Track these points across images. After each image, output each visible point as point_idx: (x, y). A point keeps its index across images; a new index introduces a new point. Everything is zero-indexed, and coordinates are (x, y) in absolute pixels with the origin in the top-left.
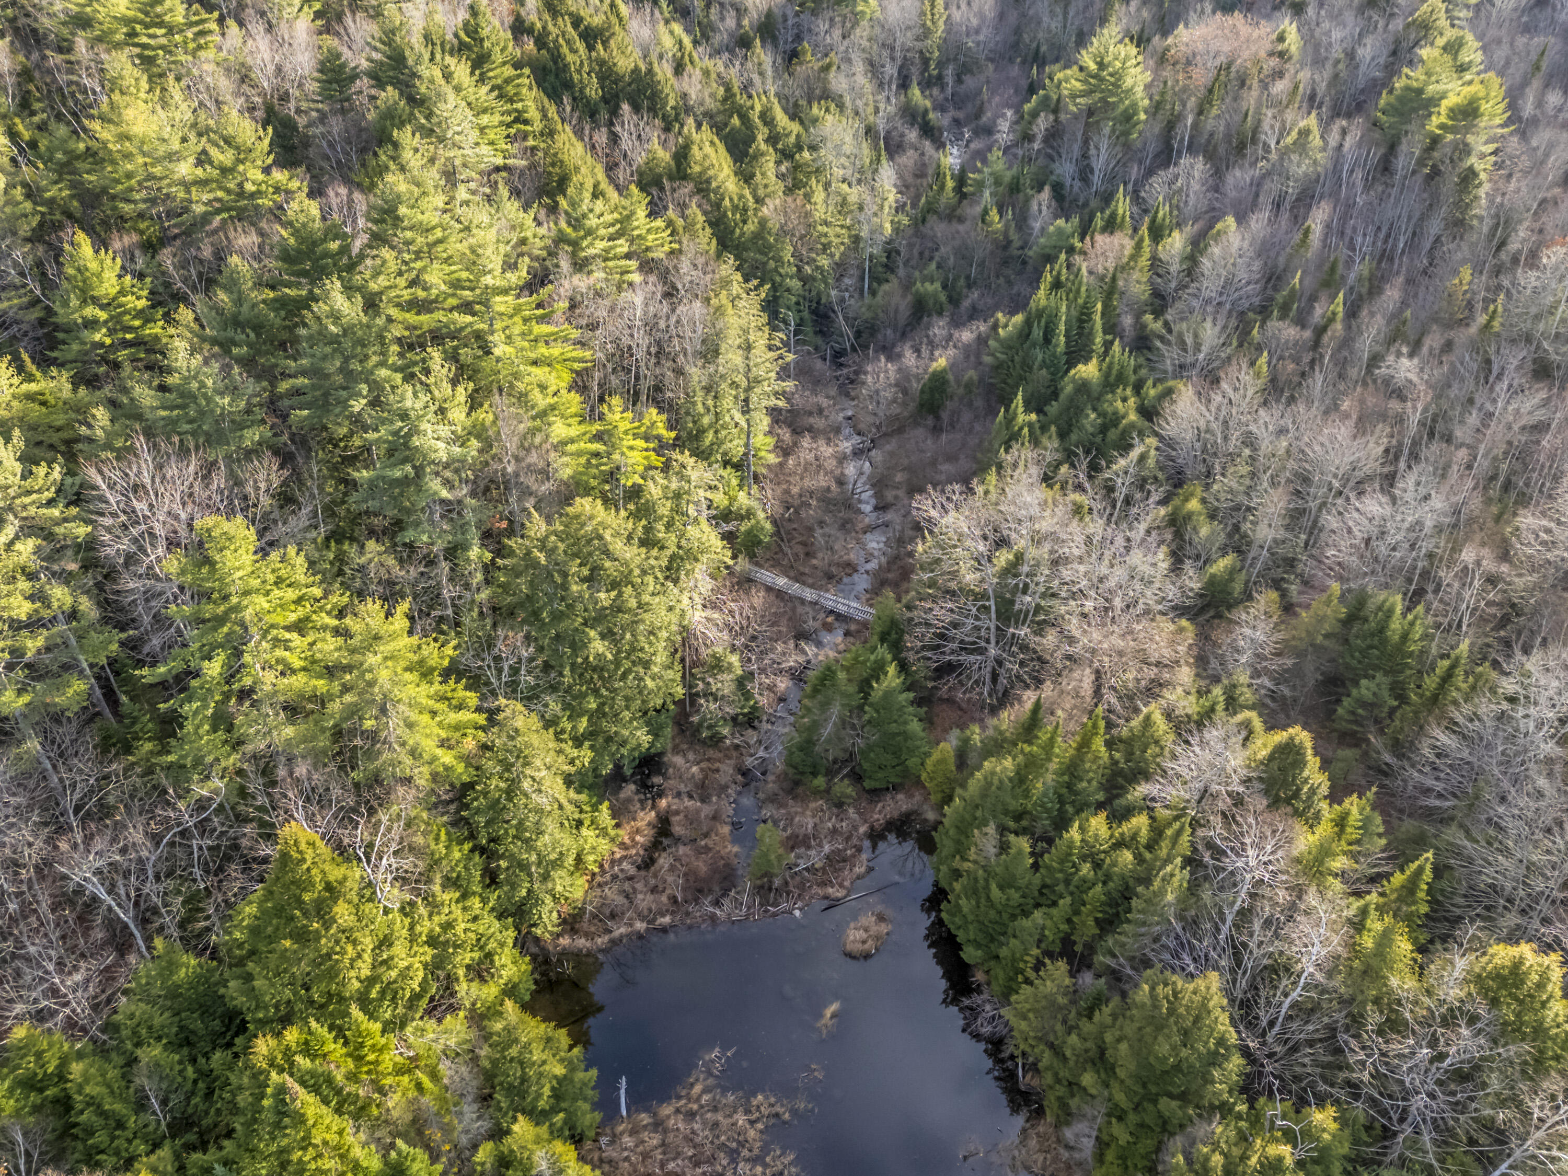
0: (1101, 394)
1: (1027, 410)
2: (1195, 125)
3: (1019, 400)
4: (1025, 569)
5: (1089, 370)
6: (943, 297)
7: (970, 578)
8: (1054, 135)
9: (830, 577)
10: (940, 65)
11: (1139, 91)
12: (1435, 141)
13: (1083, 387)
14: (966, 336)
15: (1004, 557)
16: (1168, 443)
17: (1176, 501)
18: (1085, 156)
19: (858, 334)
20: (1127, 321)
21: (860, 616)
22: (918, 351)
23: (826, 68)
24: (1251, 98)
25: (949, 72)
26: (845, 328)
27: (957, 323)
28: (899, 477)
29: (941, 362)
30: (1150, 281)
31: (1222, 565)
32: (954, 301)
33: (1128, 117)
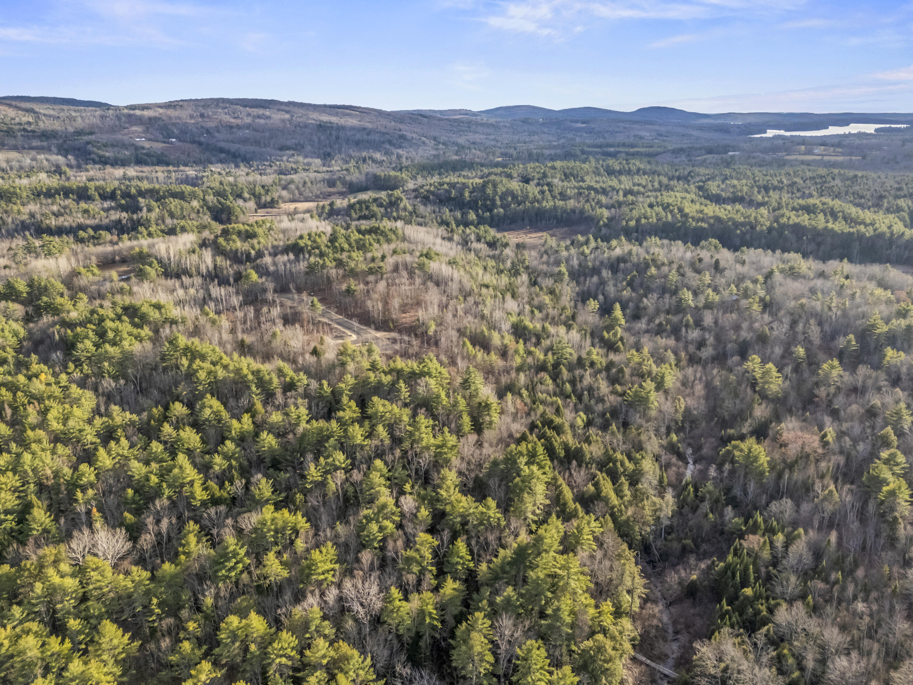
0: (753, 601)
1: (728, 605)
2: (789, 478)
3: (724, 602)
4: (729, 671)
5: (748, 591)
6: (692, 545)
7: (712, 671)
8: (732, 472)
9: (660, 658)
10: (683, 422)
11: (766, 465)
12: (882, 502)
13: (747, 598)
14: (703, 566)
15: (723, 665)
16: (777, 625)
17: (780, 649)
18: (745, 484)
19: (661, 555)
20: (763, 570)
21: (672, 676)
22: (685, 570)
23: (639, 434)
24: (811, 470)
25: (687, 425)
26: (656, 552)
27: (699, 559)
28: (682, 620)
29: (694, 577)
30: (771, 553)
31: (796, 674)
32: (697, 546)
33: (762, 473)
